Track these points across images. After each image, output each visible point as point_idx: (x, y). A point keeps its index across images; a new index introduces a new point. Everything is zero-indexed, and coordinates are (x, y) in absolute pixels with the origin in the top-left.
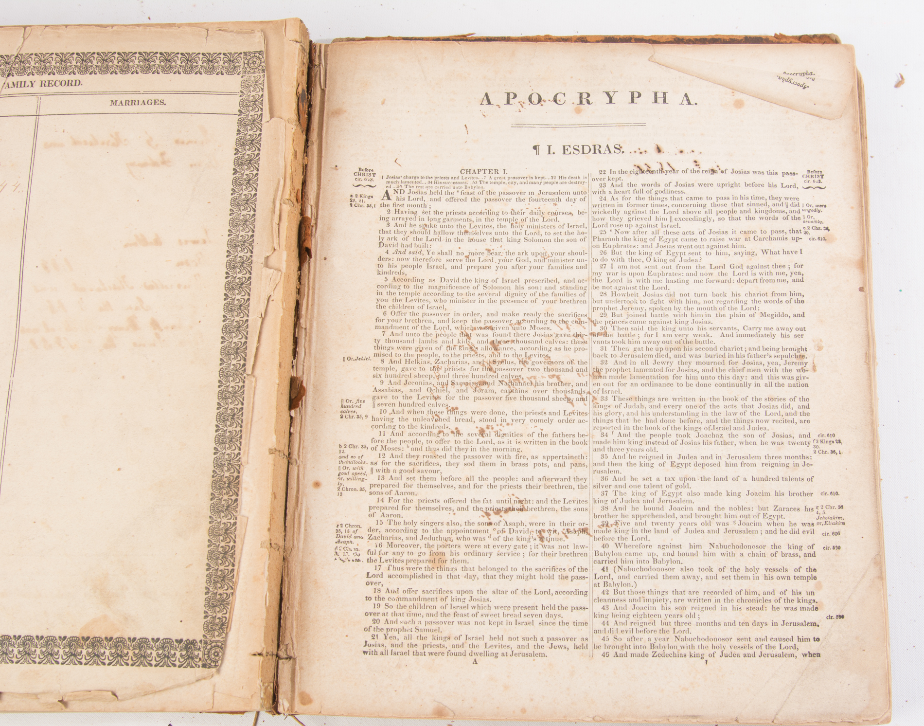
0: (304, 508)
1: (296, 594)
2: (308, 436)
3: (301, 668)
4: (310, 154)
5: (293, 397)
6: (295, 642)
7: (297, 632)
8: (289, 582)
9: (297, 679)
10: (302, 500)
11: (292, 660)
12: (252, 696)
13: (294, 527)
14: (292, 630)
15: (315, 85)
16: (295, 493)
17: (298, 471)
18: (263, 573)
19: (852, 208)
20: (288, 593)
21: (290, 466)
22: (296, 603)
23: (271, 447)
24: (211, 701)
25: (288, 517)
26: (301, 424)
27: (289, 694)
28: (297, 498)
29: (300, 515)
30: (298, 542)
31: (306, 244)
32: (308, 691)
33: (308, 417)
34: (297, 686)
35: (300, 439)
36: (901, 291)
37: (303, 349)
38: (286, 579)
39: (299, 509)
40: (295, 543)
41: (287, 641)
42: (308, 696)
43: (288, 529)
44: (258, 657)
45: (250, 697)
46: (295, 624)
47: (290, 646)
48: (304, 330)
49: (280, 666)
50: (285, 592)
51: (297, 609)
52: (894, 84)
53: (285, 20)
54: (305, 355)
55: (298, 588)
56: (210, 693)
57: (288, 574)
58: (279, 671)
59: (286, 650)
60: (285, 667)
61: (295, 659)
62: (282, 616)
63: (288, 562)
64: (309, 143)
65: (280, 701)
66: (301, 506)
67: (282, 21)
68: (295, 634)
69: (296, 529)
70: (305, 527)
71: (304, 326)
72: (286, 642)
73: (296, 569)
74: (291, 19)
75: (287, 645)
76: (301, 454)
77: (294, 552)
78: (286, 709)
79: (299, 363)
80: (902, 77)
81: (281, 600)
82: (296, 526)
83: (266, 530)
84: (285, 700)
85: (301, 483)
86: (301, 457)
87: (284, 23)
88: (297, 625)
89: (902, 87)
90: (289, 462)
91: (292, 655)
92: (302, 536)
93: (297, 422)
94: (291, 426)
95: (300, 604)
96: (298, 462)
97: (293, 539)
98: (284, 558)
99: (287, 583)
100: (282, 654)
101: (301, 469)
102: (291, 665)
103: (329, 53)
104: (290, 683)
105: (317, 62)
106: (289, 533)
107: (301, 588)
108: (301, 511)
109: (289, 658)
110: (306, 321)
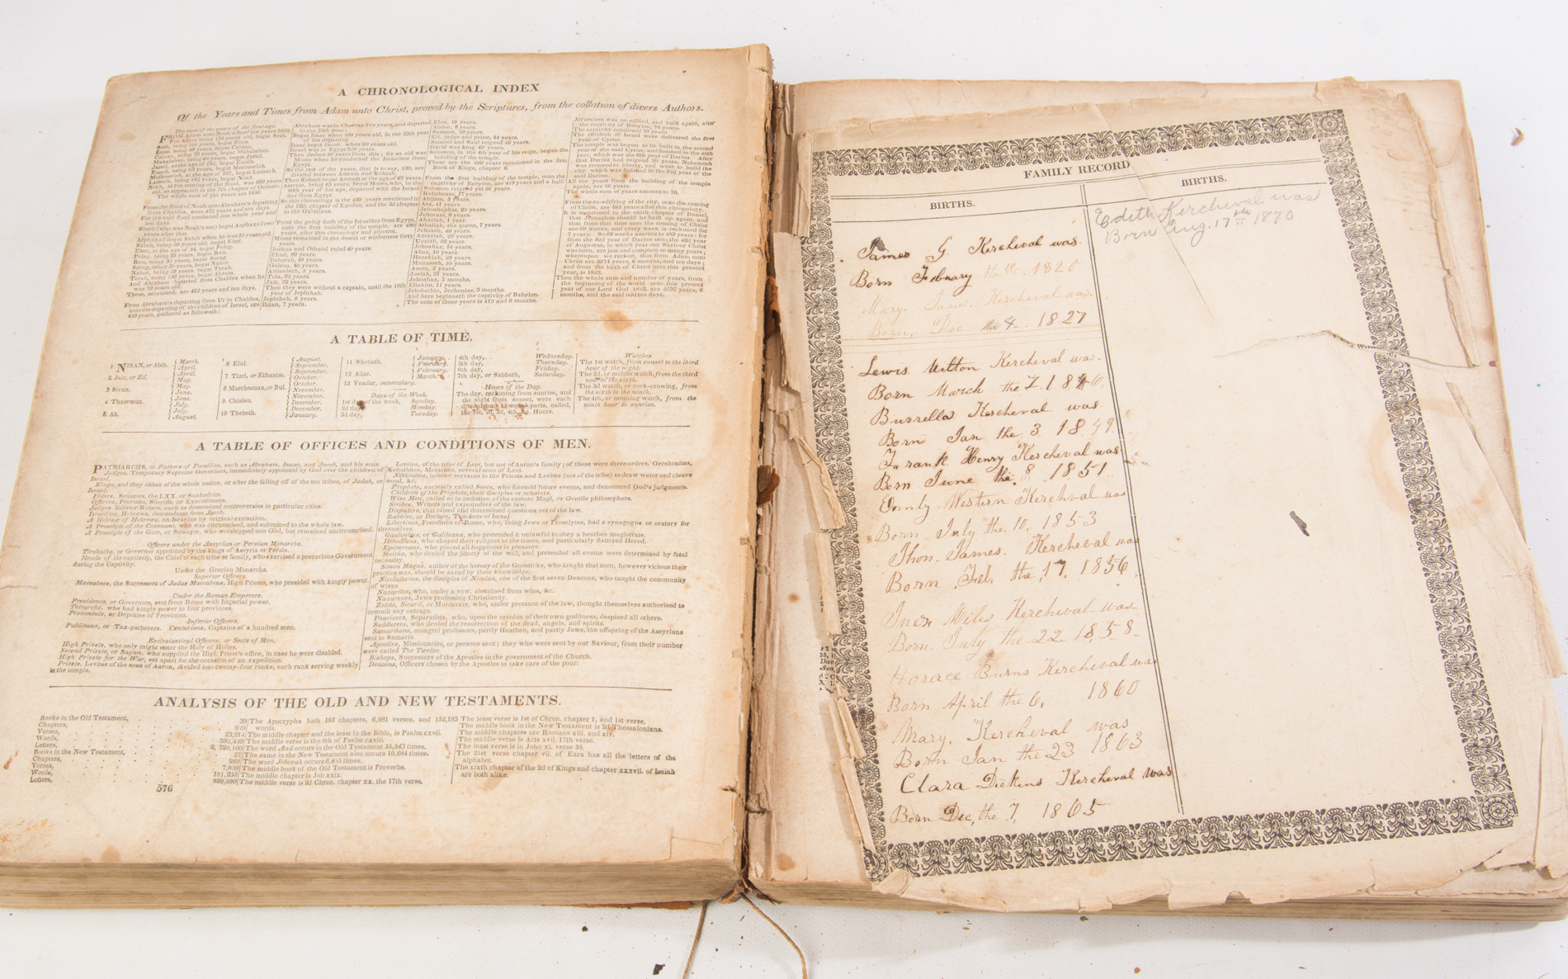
0: (778, 626)
1: (770, 731)
2: (780, 539)
3: (779, 824)
4: (774, 209)
5: (762, 490)
6: (769, 791)
7: (772, 779)
8: (760, 717)
9: (774, 838)
10: (775, 616)
11: (765, 815)
12: (723, 841)
13: (765, 649)
14: (766, 776)
15: (779, 131)
16: (765, 608)
17: (769, 580)
18: (736, 689)
19: (1472, 268)
20: (759, 731)
21: (759, 575)
22: (770, 743)
23: (743, 535)
24: (669, 850)
25: (757, 638)
26: (771, 524)
27: (763, 857)
28: (769, 614)
29: (773, 635)
30: (772, 667)
31: (773, 307)
32: (788, 852)
33: (780, 516)
34: (773, 846)
35: (770, 542)
36: (1539, 385)
37: (772, 436)
38: (756, 713)
39: (771, 627)
40: (767, 668)
41: (760, 789)
42: (789, 859)
43: (757, 652)
44: (730, 793)
45: (721, 843)
46: (769, 769)
47: (763, 796)
48: (772, 413)
49: (750, 821)
50: (755, 729)
51: (771, 750)
52: (1510, 141)
53: (749, 47)
54: (775, 441)
55: (772, 724)
56: (667, 839)
57: (758, 707)
58: (750, 827)
59: (758, 802)
60: (757, 824)
61: (769, 813)
62: (751, 759)
63: (758, 692)
64: (773, 196)
65: (752, 864)
66: (774, 623)
67: (744, 48)
68: (769, 781)
69: (768, 652)
70: (780, 649)
71: (772, 408)
72: (758, 791)
73: (768, 701)
74: (755, 46)
75: (759, 795)
76: (772, 560)
77: (766, 680)
78: (760, 876)
79: (766, 452)
80: (1519, 132)
81: (749, 740)
82: (768, 647)
83: (739, 636)
84: (758, 864)
85: (773, 595)
86: (772, 563)
87: (747, 50)
88: (772, 770)
89: (1522, 144)
90: (756, 571)
91: (766, 807)
92: (776, 660)
93: (766, 522)
94: (757, 527)
95: (775, 744)
96: (769, 569)
97: (765, 664)
98: (752, 688)
99: (757, 718)
100: (753, 805)
101: (773, 579)
102: (764, 821)
103: (795, 93)
104: (764, 843)
105: (780, 104)
106: (759, 657)
107: (776, 725)
108: (774, 629)
109: (763, 811)
110: (774, 402)
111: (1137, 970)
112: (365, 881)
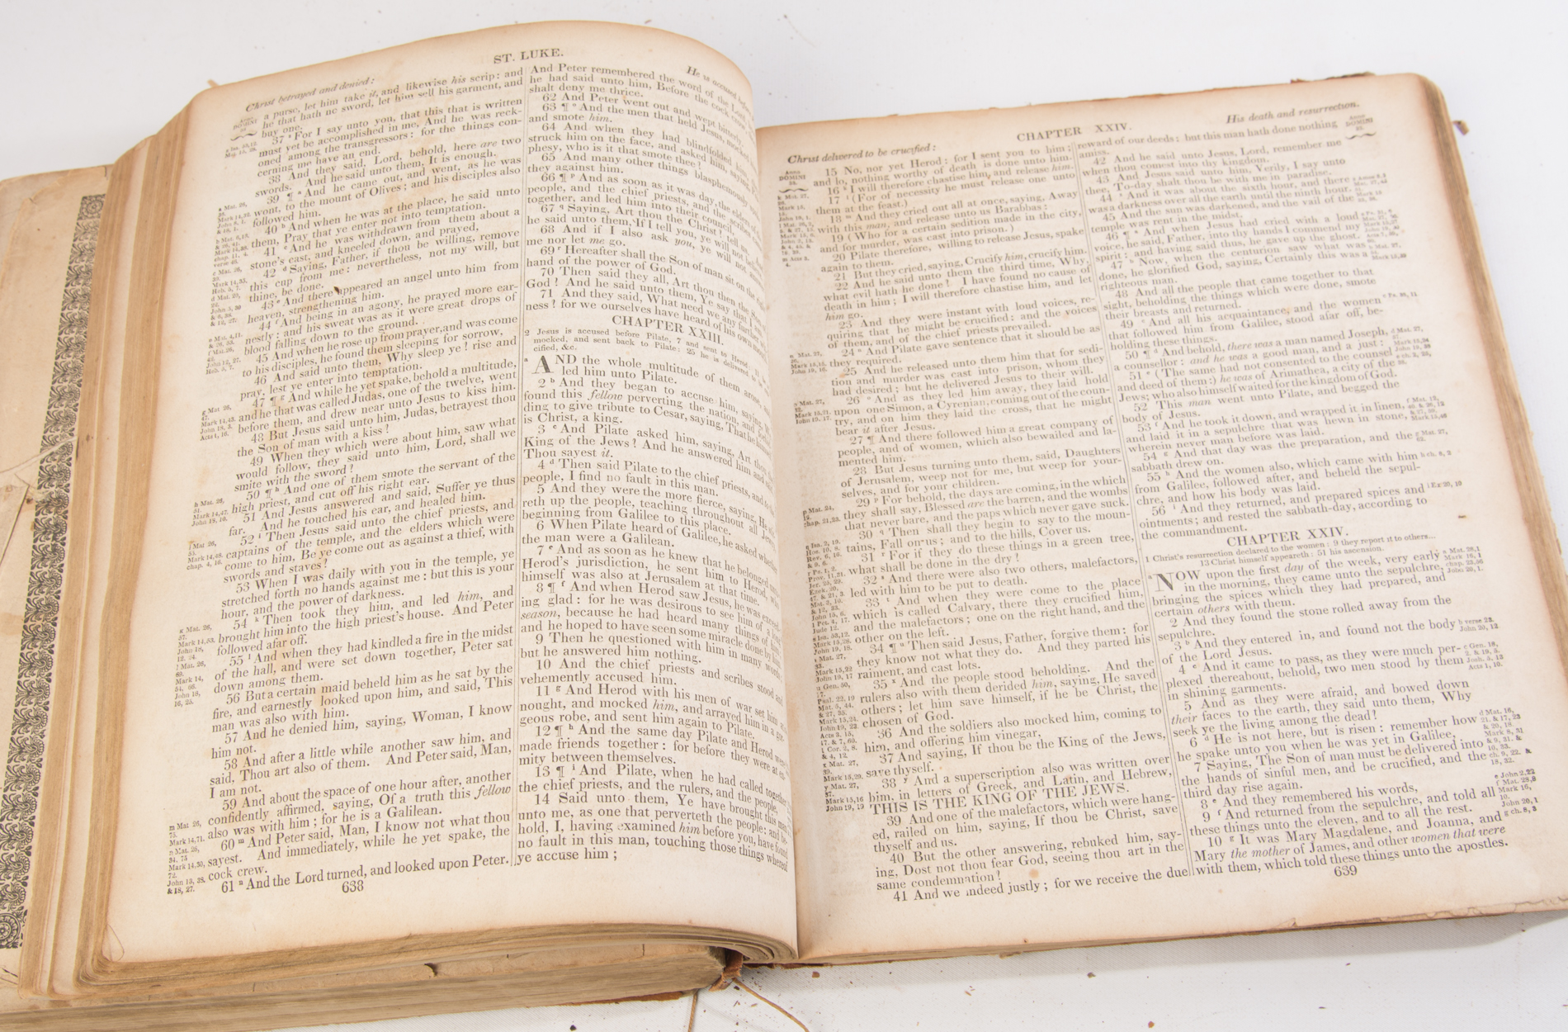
111: (1151, 1025)
112: (332, 1002)
